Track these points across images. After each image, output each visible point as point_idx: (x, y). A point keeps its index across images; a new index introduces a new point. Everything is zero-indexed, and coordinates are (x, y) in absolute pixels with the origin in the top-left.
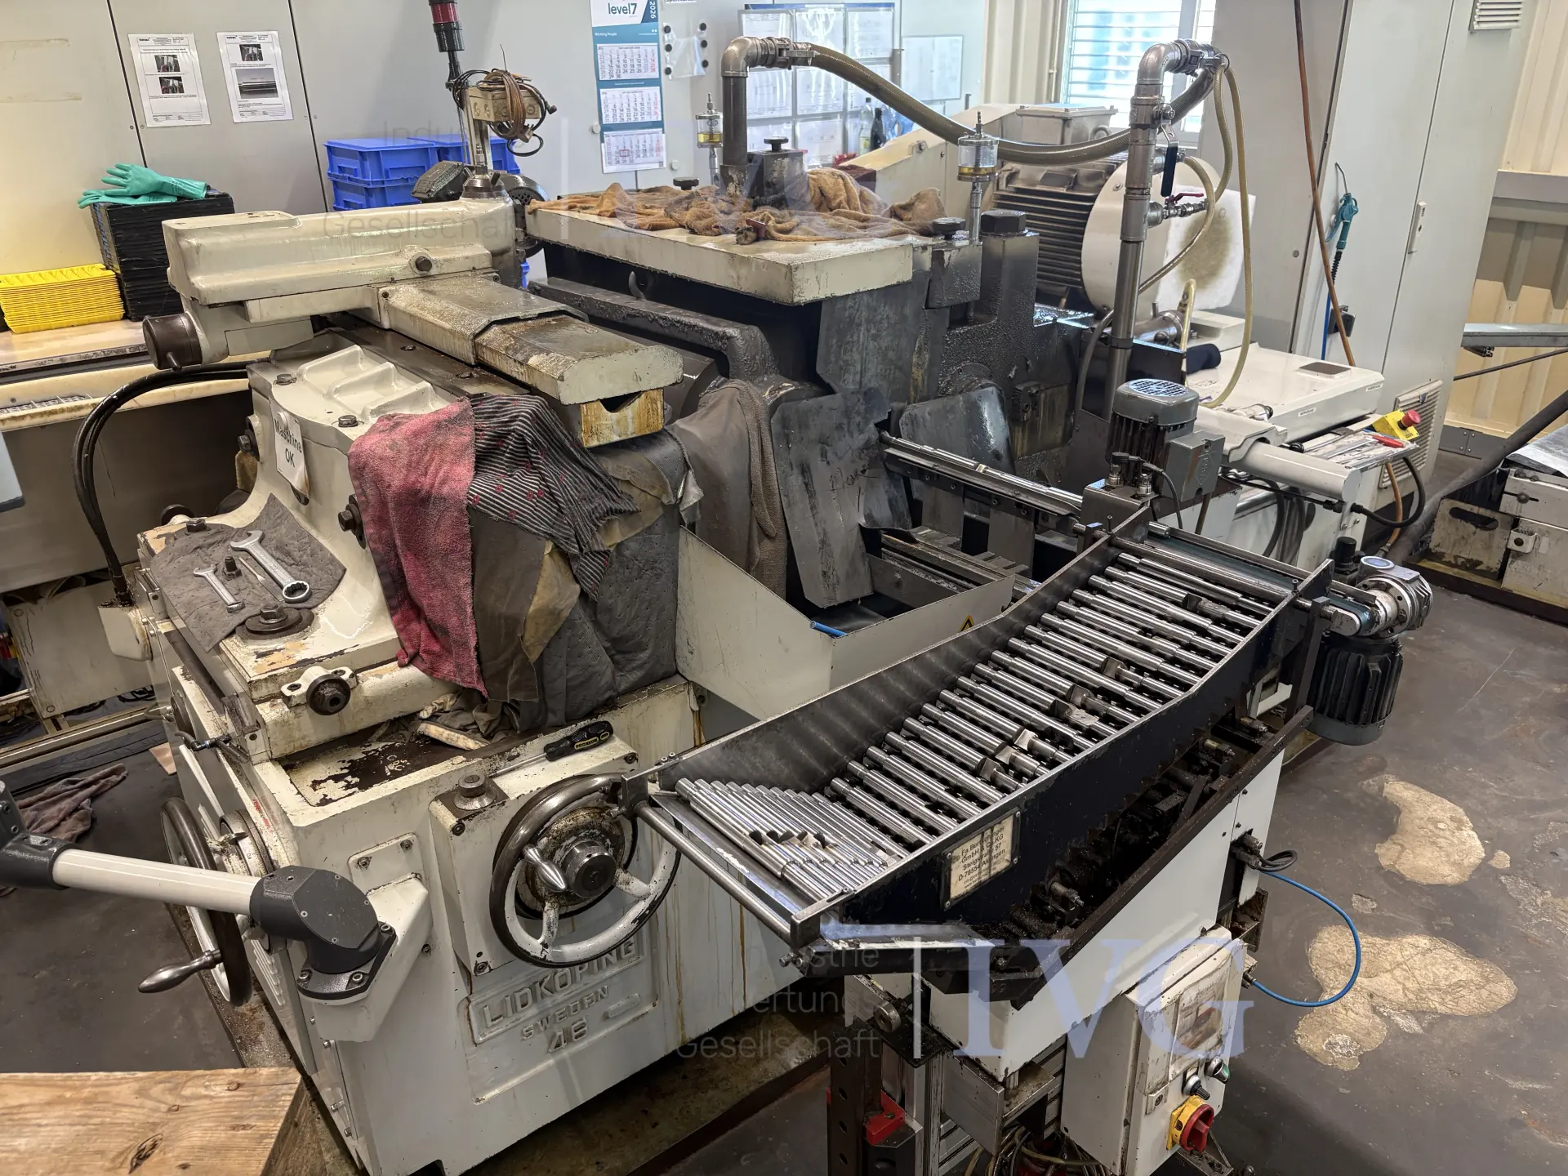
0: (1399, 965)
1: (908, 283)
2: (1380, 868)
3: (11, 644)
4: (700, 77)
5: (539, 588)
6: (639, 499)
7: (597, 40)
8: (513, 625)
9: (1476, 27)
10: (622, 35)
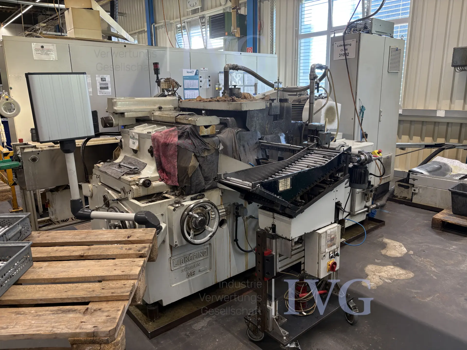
0: (386, 271)
1: (264, 109)
2: (382, 254)
3: (49, 203)
4: (208, 88)
5: (191, 162)
6: (210, 147)
7: (184, 79)
8: (186, 169)
9: (389, 71)
10: (190, 78)
